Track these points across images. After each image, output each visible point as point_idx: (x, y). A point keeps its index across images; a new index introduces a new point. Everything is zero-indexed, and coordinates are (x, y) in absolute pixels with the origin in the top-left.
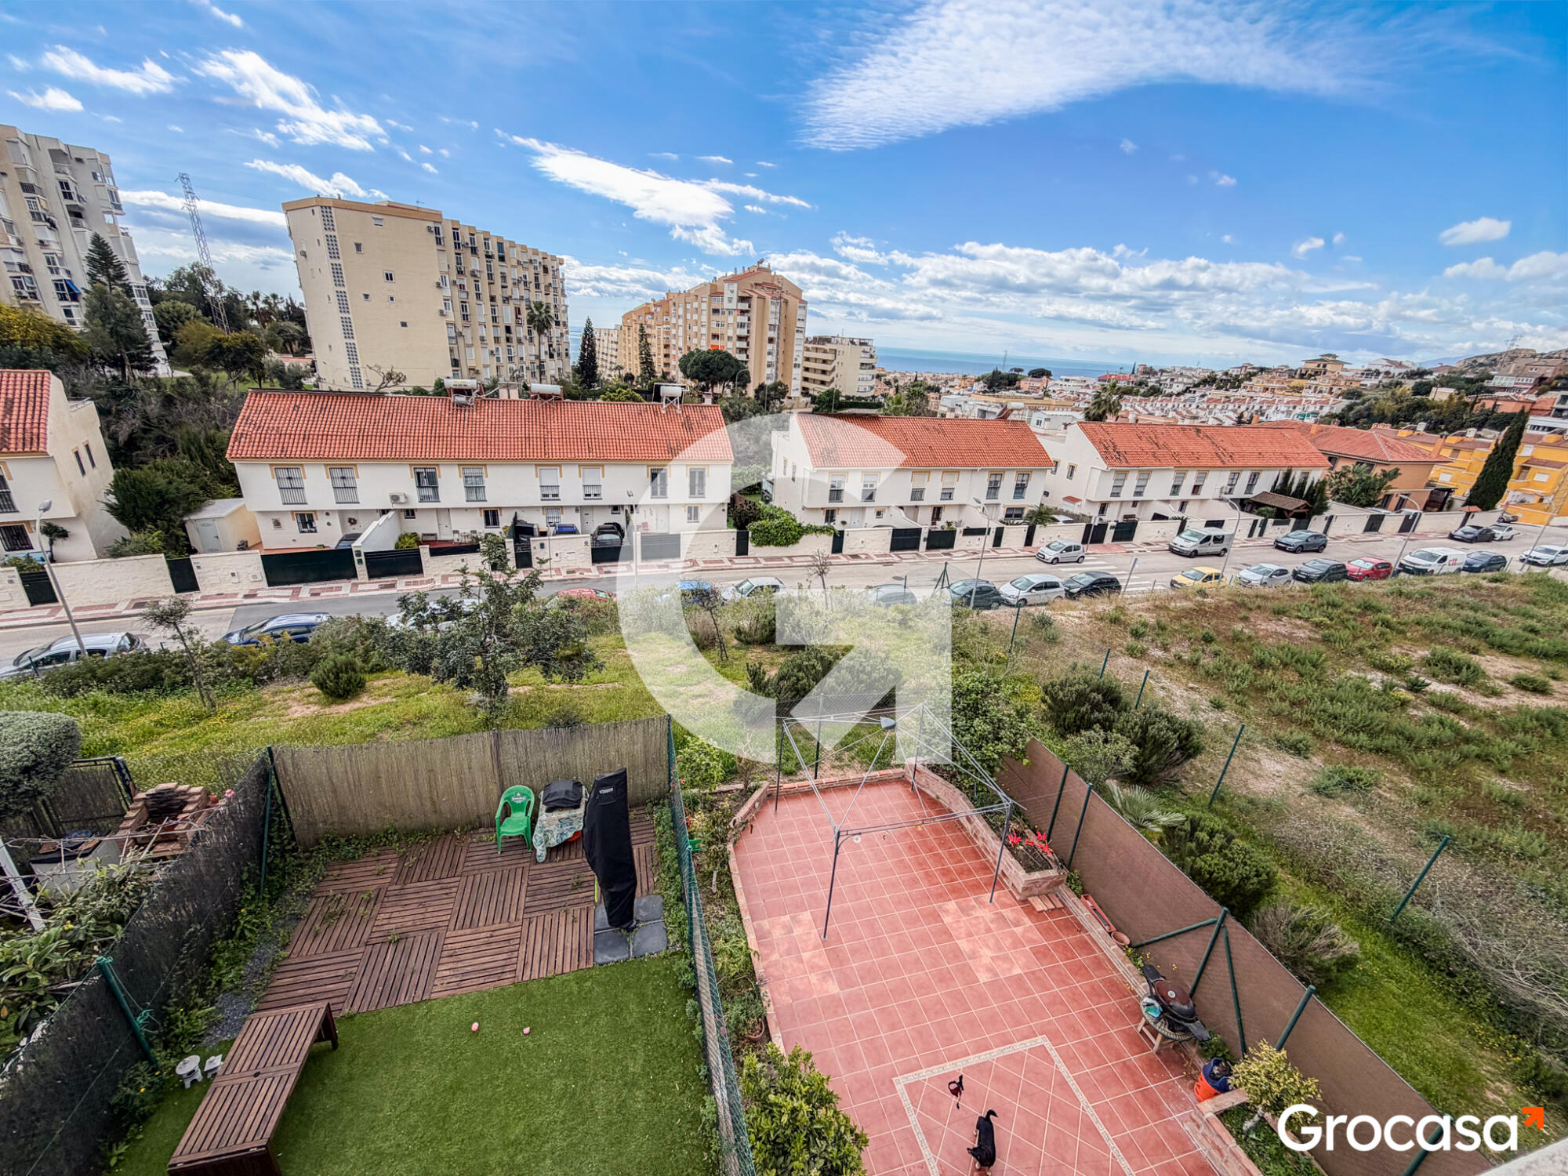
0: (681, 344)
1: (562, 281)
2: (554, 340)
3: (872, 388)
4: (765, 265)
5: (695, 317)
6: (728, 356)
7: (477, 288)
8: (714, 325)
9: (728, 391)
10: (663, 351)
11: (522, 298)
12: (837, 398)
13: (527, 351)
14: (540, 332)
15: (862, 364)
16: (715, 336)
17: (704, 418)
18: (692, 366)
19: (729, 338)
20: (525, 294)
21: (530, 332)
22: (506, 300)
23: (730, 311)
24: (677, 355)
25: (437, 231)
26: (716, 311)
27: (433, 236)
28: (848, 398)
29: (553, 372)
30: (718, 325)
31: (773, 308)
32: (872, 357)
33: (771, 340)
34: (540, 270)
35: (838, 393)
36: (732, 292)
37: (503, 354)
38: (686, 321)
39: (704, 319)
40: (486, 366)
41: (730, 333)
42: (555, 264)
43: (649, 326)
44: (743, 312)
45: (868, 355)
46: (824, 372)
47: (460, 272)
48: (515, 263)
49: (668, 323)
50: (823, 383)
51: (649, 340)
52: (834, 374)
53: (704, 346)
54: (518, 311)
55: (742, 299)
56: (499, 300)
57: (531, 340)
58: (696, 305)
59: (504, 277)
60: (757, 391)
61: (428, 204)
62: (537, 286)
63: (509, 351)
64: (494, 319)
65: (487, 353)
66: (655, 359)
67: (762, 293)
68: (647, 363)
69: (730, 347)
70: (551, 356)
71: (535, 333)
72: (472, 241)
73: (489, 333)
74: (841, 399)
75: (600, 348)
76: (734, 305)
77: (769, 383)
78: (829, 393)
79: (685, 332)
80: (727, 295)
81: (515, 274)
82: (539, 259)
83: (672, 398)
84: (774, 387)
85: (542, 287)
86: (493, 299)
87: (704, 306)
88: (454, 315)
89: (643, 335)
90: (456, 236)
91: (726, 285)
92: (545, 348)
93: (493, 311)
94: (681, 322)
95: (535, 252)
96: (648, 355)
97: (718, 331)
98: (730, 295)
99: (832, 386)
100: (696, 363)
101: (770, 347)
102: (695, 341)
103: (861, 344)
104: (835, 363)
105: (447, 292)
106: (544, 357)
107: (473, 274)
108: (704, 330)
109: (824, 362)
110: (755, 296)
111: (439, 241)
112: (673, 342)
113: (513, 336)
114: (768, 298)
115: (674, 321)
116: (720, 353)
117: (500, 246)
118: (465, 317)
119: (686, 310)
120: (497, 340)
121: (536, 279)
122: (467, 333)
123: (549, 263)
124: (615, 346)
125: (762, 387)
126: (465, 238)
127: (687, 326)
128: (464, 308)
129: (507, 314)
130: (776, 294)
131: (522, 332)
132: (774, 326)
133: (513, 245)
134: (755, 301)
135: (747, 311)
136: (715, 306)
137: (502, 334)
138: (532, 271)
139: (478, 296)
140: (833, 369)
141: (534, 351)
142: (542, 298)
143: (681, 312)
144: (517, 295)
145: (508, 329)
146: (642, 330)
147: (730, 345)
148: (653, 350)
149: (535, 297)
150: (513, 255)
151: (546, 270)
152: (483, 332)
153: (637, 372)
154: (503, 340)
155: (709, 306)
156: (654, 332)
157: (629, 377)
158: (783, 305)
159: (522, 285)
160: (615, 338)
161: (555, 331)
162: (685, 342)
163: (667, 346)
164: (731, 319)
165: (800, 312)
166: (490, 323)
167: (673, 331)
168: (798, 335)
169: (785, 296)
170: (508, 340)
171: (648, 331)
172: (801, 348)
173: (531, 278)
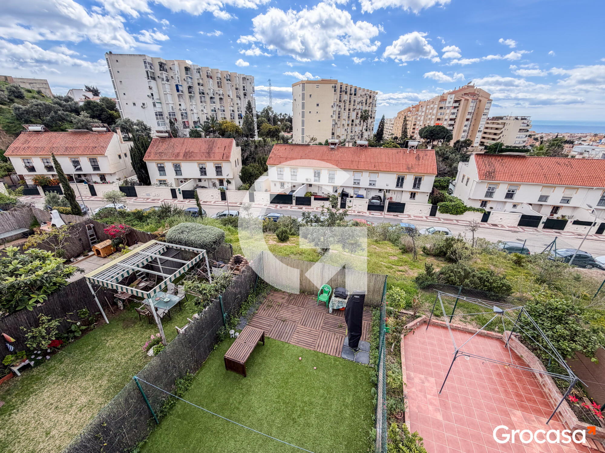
0: (421, 124)
1: (376, 101)
2: (369, 124)
3: (524, 142)
4: (472, 84)
5: (431, 111)
6: (444, 128)
7: (345, 106)
8: (439, 114)
9: (440, 144)
10: (413, 127)
11: (359, 109)
12: (501, 146)
13: (358, 129)
14: (364, 121)
15: (520, 130)
16: (439, 119)
17: (426, 155)
18: (425, 133)
19: (446, 120)
20: (361, 107)
21: (360, 122)
22: (354, 110)
23: (448, 107)
24: (418, 128)
25: (335, 87)
26: (441, 108)
27: (334, 89)
28: (507, 147)
29: (366, 137)
30: (441, 114)
31: (472, 104)
32: (528, 125)
33: (467, 120)
34: (368, 97)
35: (502, 145)
36: (451, 98)
37: (349, 131)
38: (426, 113)
39: (435, 112)
40: (343, 135)
41: (447, 117)
42: (374, 94)
43: (409, 117)
44: (455, 107)
45: (526, 125)
46: (495, 134)
47: (340, 101)
48: (359, 95)
49: (417, 115)
50: (493, 139)
51: (407, 123)
52: (501, 135)
53: (432, 124)
54: (357, 114)
55: (456, 102)
56: (351, 110)
57: (360, 124)
58: (432, 106)
59: (355, 101)
60: (455, 144)
61: (334, 78)
62: (366, 104)
63: (352, 129)
64: (349, 117)
65: (344, 129)
66: (408, 130)
67: (467, 98)
68: (405, 132)
69: (445, 124)
70: (366, 130)
71: (362, 121)
72: (346, 89)
73: (346, 123)
74: (503, 147)
75: (386, 126)
76: (451, 105)
77: (462, 140)
78: (496, 145)
79: (424, 118)
80: (449, 99)
81: (358, 100)
82: (368, 93)
83: (413, 147)
84: (465, 142)
85: (368, 104)
86: (349, 110)
87: (436, 106)
88: (335, 117)
89: (405, 120)
90: (341, 88)
91: (449, 96)
92: (365, 127)
93: (349, 114)
94: (423, 114)
95: (368, 91)
96: (406, 128)
97: (441, 117)
98: (450, 100)
99: (499, 141)
100: (427, 131)
101: (466, 123)
102: (428, 122)
103: (522, 119)
104: (503, 130)
105: (335, 109)
106: (364, 131)
107: (344, 102)
108: (434, 117)
109: (497, 129)
110: (463, 99)
111: (335, 91)
112: (418, 123)
113: (354, 123)
114: (470, 100)
115: (420, 113)
116: (440, 127)
117: (355, 90)
118: (339, 117)
119: (426, 109)
120: (348, 125)
121: (366, 101)
122: (339, 123)
123: (372, 95)
124: (392, 125)
125: (458, 142)
126: (344, 88)
127: (426, 115)
128: (339, 114)
129: (353, 115)
130: (475, 98)
131: (357, 121)
132: (471, 113)
133: (360, 89)
134: (462, 103)
135: (457, 107)
136: (441, 106)
137: (350, 122)
138: (365, 98)
139: (345, 109)
140: (502, 133)
141: (361, 129)
142: (367, 108)
143: (424, 109)
144: (358, 108)
145: (353, 121)
146: (405, 118)
147: (445, 123)
148: (408, 127)
149: (365, 108)
150: (359, 93)
151: (370, 97)
152: (344, 122)
153: (399, 135)
154: (350, 125)
155: (439, 105)
156: (410, 119)
157: (396, 138)
158: (478, 103)
159: (360, 104)
160: (393, 123)
161: (370, 120)
162: (424, 122)
163: (415, 125)
164: (448, 111)
165: (487, 106)
166: (347, 119)
167: (419, 118)
168: (483, 117)
169: (480, 98)
170: (352, 125)
171: (407, 119)
172: (484, 123)
173: (364, 101)
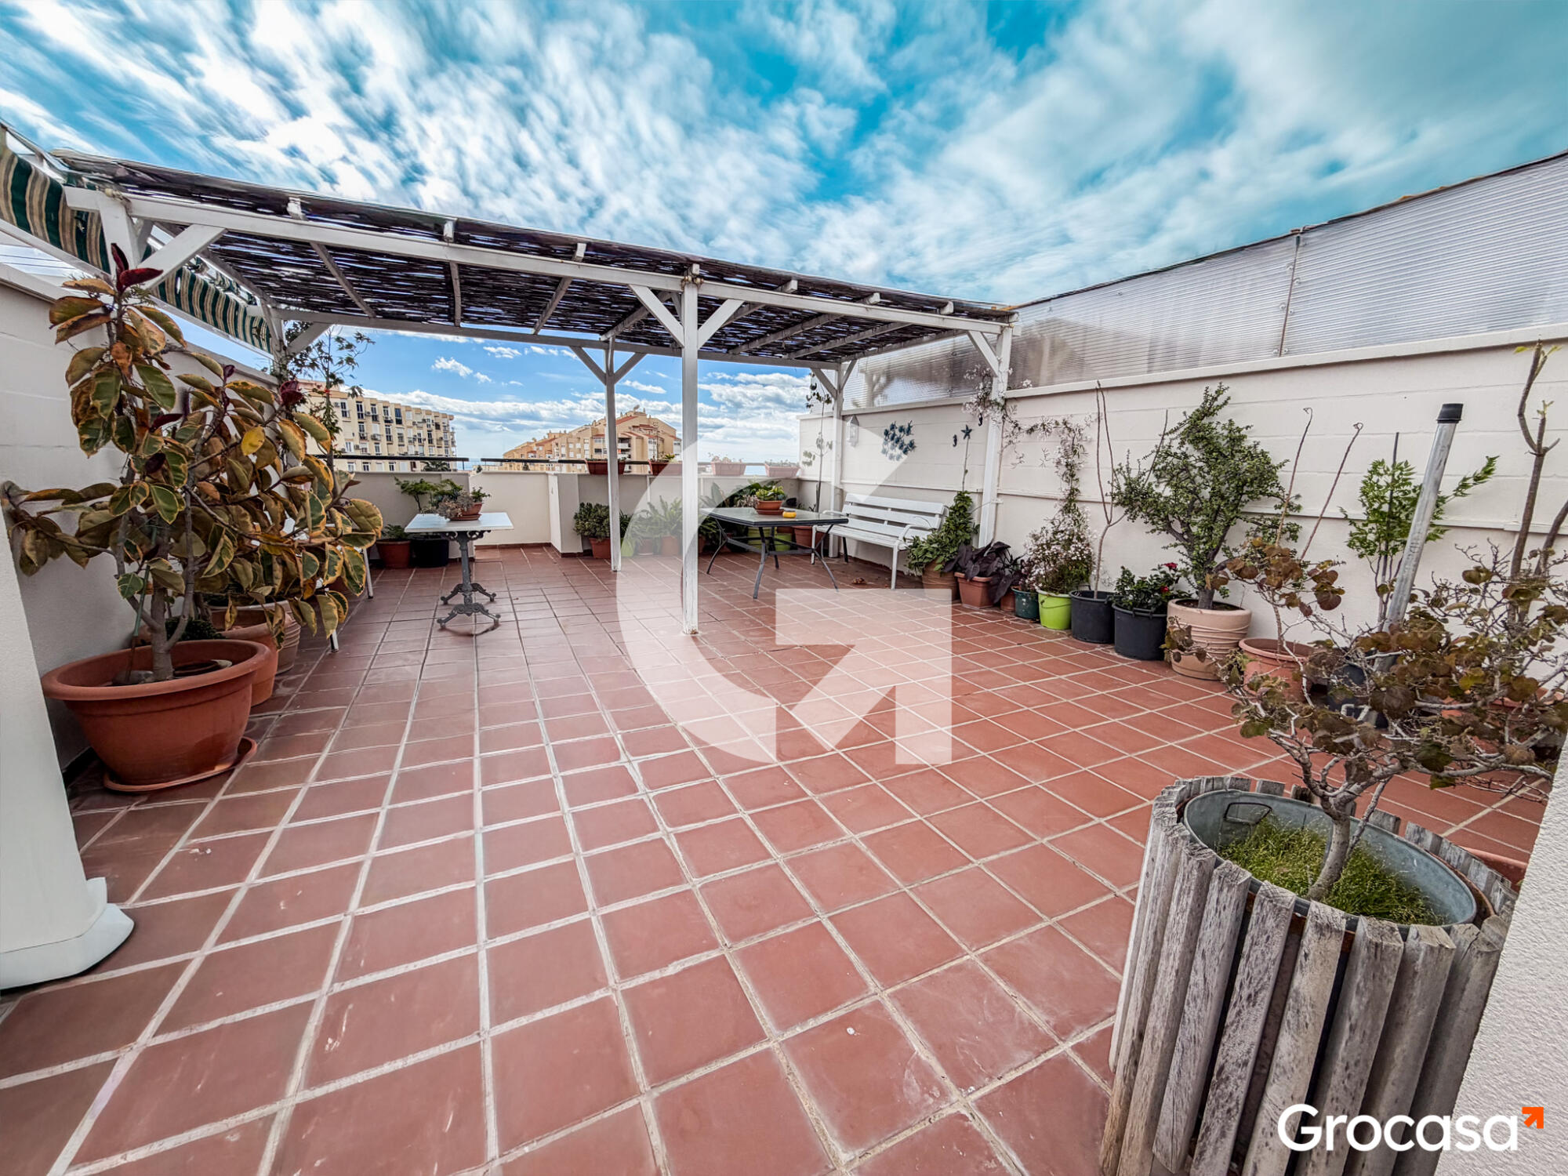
1: (452, 434)
4: (640, 410)
20: (419, 450)
31: (651, 446)
34: (433, 427)
42: (445, 420)
47: (363, 438)
48: (410, 424)
58: (578, 446)
59: (401, 437)
62: (430, 441)
67: (640, 434)
72: (374, 410)
81: (410, 433)
82: (431, 418)
85: (435, 442)
95: (428, 413)
110: (634, 437)
114: (646, 438)
117: (398, 412)
121: (430, 435)
123: (440, 421)
126: (367, 408)
130: (654, 433)
133: (408, 409)
134: (634, 441)
135: (627, 450)
138: (425, 429)
142: (435, 452)
150: (407, 419)
151: (438, 426)
158: (660, 442)
159: (417, 443)
169: (661, 435)
173: (424, 435)
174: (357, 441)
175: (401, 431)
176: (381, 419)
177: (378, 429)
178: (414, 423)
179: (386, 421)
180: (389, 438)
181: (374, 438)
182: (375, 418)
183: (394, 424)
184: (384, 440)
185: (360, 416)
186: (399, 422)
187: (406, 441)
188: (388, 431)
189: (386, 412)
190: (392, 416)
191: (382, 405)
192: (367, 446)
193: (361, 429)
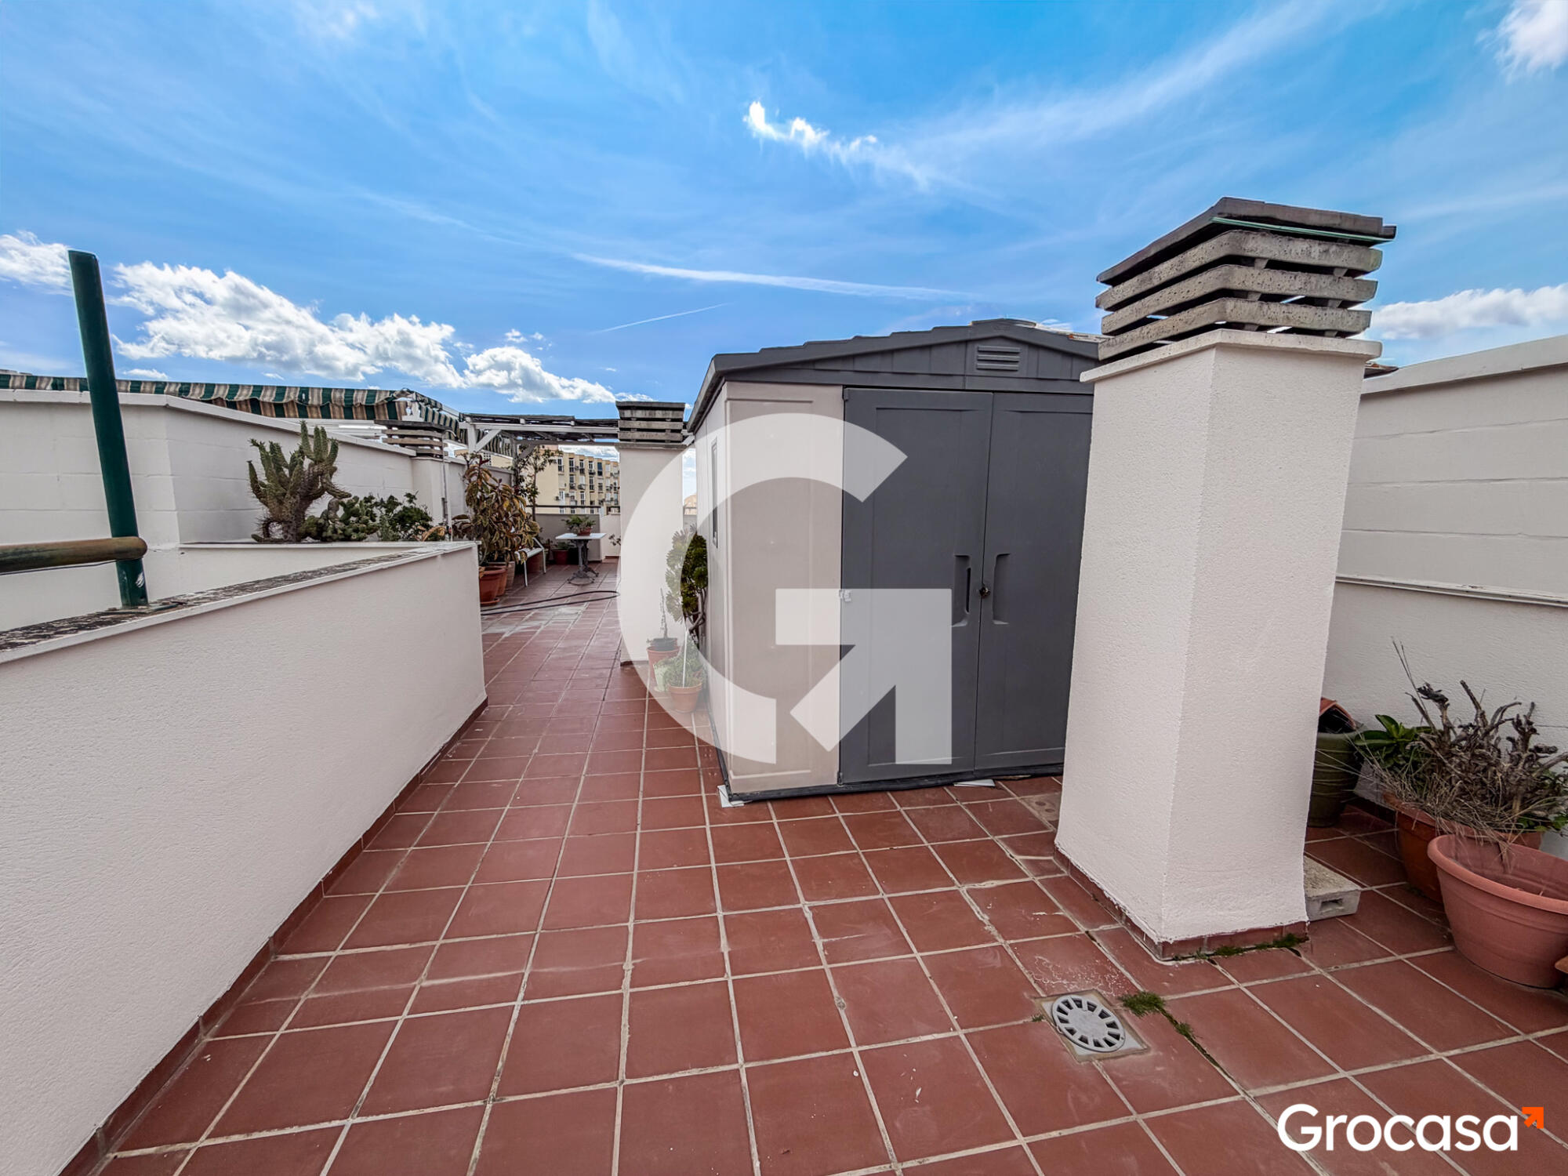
174: (567, 490)
175: (601, 481)
176: (587, 472)
177: (583, 480)
178: (611, 474)
179: (590, 473)
180: (592, 487)
181: (580, 487)
182: (582, 471)
183: (596, 476)
184: (588, 488)
185: (571, 470)
186: (600, 473)
187: (604, 489)
188: (591, 481)
189: (591, 466)
190: (595, 469)
191: (588, 460)
192: (575, 494)
193: (572, 480)
